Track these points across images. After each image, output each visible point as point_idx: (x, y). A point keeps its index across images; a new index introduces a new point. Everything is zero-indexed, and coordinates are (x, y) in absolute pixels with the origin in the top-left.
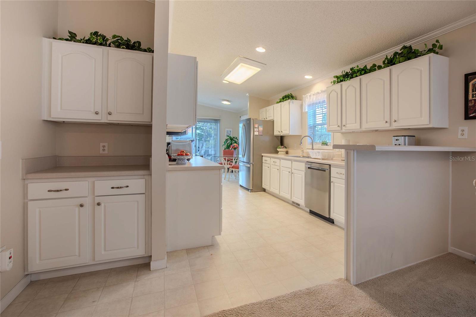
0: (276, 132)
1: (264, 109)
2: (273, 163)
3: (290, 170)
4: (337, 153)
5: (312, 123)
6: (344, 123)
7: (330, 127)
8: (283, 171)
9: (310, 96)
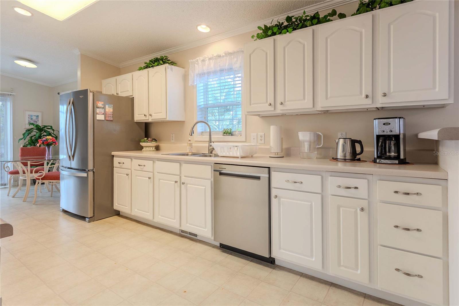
0: (137, 116)
1: (113, 79)
2: (139, 168)
3: (177, 178)
4: (260, 147)
5: (202, 103)
6: (279, 100)
7: (252, 106)
8: (159, 179)
9: (203, 61)
